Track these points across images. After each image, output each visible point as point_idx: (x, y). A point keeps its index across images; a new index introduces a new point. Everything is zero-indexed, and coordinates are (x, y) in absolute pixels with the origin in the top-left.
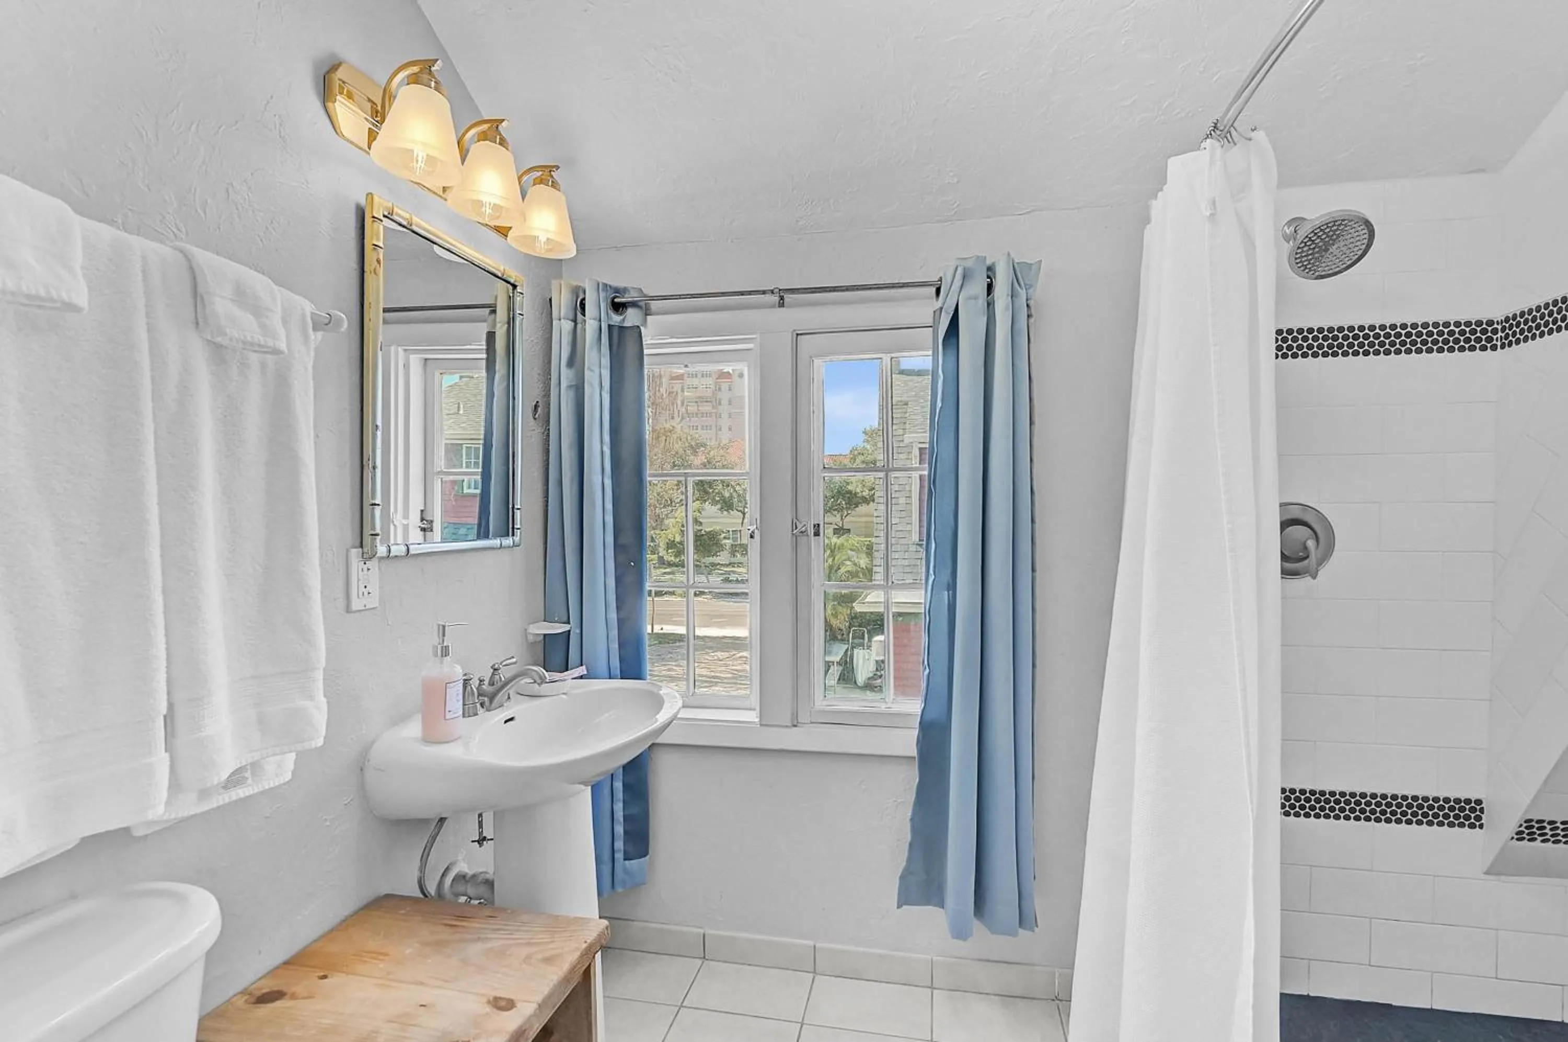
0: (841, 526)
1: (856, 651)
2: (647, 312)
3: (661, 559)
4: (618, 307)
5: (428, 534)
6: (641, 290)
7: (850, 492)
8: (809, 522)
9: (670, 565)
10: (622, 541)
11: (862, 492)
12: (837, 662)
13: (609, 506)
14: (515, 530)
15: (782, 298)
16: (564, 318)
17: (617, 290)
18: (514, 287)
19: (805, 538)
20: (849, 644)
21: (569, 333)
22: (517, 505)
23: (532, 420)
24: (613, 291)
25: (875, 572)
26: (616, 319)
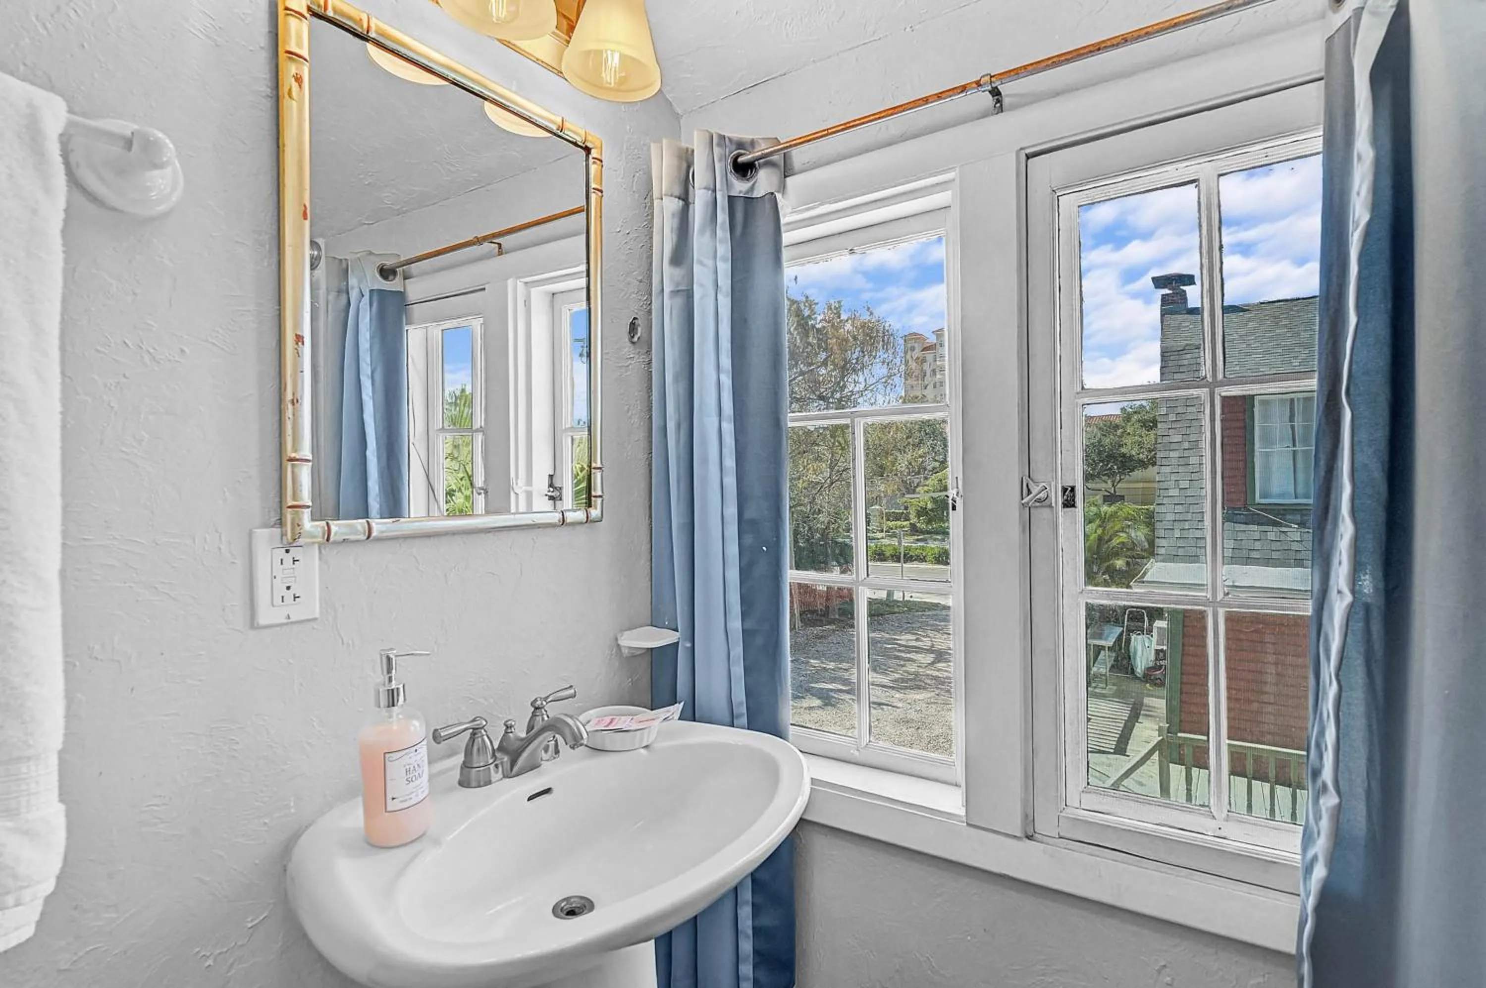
0: (1113, 492)
1: (1133, 637)
2: (787, 171)
3: (913, 526)
4: (744, 169)
5: (558, 502)
6: (776, 139)
7: (1124, 455)
8: (1053, 484)
9: (922, 532)
10: (749, 514)
11: (1139, 454)
12: (1109, 648)
13: (730, 462)
14: (593, 499)
15: (996, 93)
16: (665, 195)
17: (740, 145)
18: (588, 150)
19: (1046, 511)
20: (1123, 627)
21: (673, 215)
22: (596, 462)
23: (629, 344)
24: (734, 147)
25: (1158, 547)
26: (740, 187)
